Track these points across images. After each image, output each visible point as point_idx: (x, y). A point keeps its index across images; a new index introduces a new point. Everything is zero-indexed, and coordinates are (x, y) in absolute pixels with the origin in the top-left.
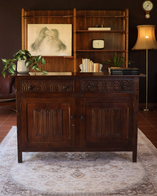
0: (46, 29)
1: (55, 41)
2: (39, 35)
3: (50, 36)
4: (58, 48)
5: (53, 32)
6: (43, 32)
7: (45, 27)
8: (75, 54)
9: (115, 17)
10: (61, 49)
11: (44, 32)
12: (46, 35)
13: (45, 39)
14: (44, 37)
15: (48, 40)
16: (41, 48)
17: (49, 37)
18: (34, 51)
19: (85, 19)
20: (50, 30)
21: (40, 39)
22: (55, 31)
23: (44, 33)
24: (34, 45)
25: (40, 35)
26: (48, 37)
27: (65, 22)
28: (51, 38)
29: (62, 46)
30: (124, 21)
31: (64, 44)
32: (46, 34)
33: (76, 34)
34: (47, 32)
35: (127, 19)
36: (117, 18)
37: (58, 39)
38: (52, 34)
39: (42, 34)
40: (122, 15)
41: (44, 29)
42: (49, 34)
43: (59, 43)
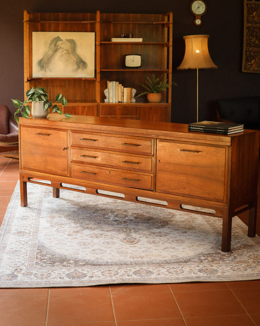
0: (58, 39)
1: (71, 56)
2: (49, 47)
3: (65, 49)
4: (75, 67)
5: (69, 44)
6: (53, 43)
7: (57, 36)
8: (98, 76)
9: (154, 23)
10: (79, 67)
11: (56, 43)
12: (59, 49)
13: (56, 53)
14: (56, 51)
15: (62, 56)
16: (51, 66)
17: (63, 51)
18: (41, 70)
19: (112, 25)
20: (64, 40)
21: (51, 53)
22: (71, 43)
23: (55, 45)
24: (42, 62)
25: (51, 47)
26: (61, 50)
27: (83, 29)
28: (65, 52)
29: (81, 63)
30: (166, 29)
31: (84, 60)
32: (58, 46)
33: (99, 47)
34: (59, 43)
35: (171, 26)
36: (156, 24)
37: (76, 53)
38: (67, 46)
39: (53, 46)
40: (163, 20)
41: (55, 39)
42: (62, 46)
43: (77, 60)
